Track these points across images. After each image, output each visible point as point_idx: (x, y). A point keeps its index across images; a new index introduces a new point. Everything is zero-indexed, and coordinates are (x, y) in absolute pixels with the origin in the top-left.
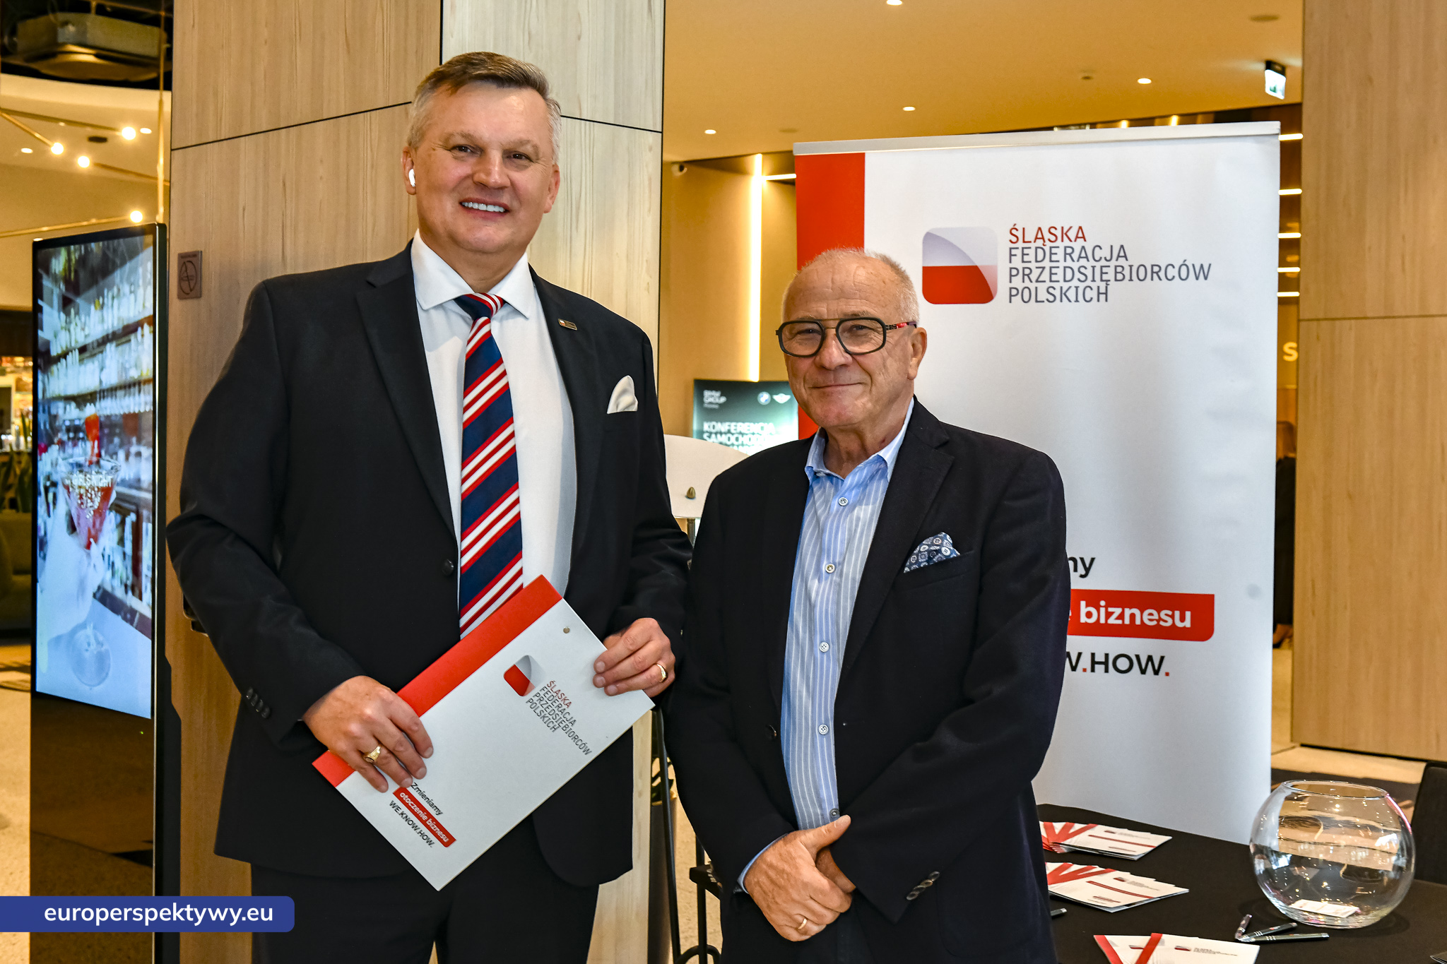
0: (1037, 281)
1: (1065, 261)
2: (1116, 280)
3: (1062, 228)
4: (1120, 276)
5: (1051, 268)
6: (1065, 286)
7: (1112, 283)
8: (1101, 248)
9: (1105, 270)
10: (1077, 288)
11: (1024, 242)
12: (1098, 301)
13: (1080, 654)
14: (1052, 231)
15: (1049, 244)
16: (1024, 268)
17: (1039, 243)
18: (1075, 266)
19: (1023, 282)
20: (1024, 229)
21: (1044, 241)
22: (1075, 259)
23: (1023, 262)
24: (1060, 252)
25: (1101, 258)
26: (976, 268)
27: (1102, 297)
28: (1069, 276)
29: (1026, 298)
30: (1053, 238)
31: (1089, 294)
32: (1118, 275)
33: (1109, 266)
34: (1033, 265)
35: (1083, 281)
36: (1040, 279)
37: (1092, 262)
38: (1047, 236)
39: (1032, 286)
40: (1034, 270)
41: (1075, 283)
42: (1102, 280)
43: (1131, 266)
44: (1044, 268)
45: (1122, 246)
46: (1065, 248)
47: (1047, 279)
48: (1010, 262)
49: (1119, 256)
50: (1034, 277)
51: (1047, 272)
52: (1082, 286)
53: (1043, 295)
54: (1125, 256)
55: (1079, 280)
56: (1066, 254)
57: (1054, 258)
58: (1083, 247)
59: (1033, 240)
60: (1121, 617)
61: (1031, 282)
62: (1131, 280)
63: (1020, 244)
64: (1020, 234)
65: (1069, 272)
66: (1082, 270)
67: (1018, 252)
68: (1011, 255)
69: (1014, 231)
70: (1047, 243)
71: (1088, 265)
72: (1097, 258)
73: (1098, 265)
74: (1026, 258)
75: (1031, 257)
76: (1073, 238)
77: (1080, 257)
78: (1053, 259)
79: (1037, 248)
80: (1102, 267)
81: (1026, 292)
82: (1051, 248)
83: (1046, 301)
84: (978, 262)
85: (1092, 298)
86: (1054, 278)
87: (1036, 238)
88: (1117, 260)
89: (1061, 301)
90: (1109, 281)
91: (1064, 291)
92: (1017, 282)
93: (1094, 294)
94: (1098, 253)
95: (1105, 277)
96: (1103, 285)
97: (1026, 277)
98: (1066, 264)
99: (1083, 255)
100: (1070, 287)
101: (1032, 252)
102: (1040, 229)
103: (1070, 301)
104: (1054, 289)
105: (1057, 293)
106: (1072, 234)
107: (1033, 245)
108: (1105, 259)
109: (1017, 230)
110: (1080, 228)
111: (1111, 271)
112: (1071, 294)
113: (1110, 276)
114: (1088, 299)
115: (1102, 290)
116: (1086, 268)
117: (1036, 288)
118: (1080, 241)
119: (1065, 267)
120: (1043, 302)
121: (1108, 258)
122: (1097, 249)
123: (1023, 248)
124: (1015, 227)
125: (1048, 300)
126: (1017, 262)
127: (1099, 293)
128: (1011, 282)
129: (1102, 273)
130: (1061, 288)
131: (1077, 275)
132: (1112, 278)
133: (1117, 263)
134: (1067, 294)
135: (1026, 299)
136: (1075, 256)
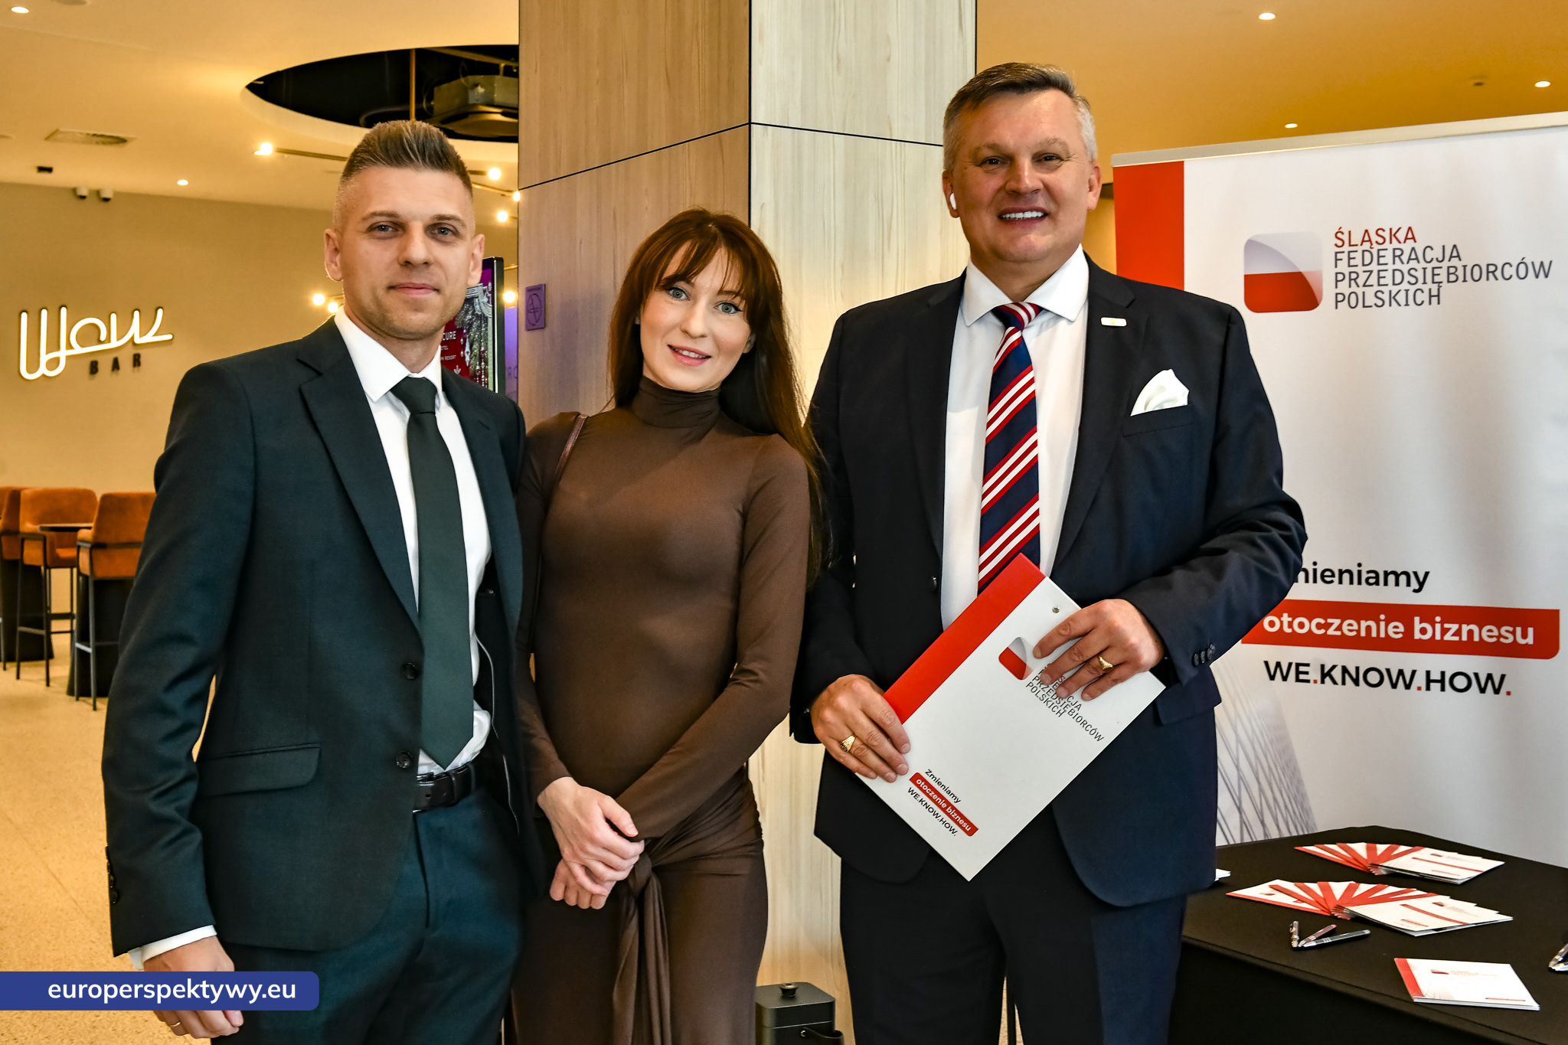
0: (1364, 286)
1: (1394, 263)
2: (1449, 282)
3: (1391, 229)
4: (1452, 278)
5: (1379, 271)
6: (1395, 289)
7: (1445, 284)
8: (1432, 249)
9: (1436, 271)
10: (1407, 291)
11: (1350, 245)
12: (1430, 304)
13: (1414, 672)
14: (1380, 232)
15: (1376, 247)
16: (1350, 273)
17: (1367, 246)
18: (1405, 268)
19: (1350, 287)
20: (1350, 232)
21: (1372, 244)
22: (1405, 261)
23: (1349, 266)
24: (1389, 255)
25: (1432, 259)
26: (1300, 273)
27: (1434, 300)
28: (1398, 280)
29: (1353, 303)
30: (1381, 240)
31: (1420, 297)
32: (1451, 276)
33: (1441, 268)
34: (1360, 269)
35: (1414, 284)
36: (1367, 284)
37: (1423, 264)
38: (1374, 238)
39: (1359, 291)
40: (1361, 274)
41: (1405, 286)
42: (1433, 282)
43: (1465, 267)
44: (1371, 272)
45: (1455, 246)
46: (1394, 249)
47: (1376, 283)
48: (1336, 267)
49: (1451, 257)
50: (1361, 281)
51: (1374, 275)
52: (1413, 289)
53: (1371, 300)
54: (1458, 256)
55: (1409, 282)
56: (1394, 256)
57: (1382, 260)
58: (1413, 249)
59: (1359, 243)
60: (1458, 633)
61: (1358, 286)
62: (1465, 281)
63: (1346, 248)
64: (1345, 237)
65: (1398, 274)
66: (1412, 272)
67: (1344, 256)
68: (1336, 260)
69: (1339, 235)
70: (1375, 245)
71: (1419, 267)
72: (1428, 259)
73: (1429, 266)
74: (1352, 262)
75: (1358, 261)
76: (1402, 238)
77: (1410, 259)
78: (1381, 262)
79: (1364, 251)
80: (1433, 268)
81: (1353, 297)
82: (1379, 250)
83: (1374, 307)
84: (1302, 268)
85: (1423, 302)
86: (1382, 281)
87: (1363, 241)
88: (1449, 261)
89: (1390, 305)
90: (1441, 282)
91: (1393, 295)
92: (1344, 287)
93: (1425, 297)
94: (1429, 255)
95: (1437, 279)
96: (1435, 287)
97: (1353, 282)
98: (1395, 267)
99: (1413, 256)
100: (1399, 291)
101: (1358, 255)
102: (1366, 231)
103: (1400, 305)
104: (1383, 293)
105: (1386, 297)
106: (1401, 235)
107: (1360, 249)
108: (1437, 259)
109: (1343, 233)
110: (1410, 228)
111: (1443, 272)
112: (1401, 298)
113: (1443, 277)
114: (1419, 302)
115: (1434, 292)
116: (1416, 270)
117: (1364, 293)
118: (1410, 243)
119: (1394, 270)
120: (1371, 306)
121: (1440, 259)
122: (1428, 250)
123: (1349, 252)
124: (1341, 230)
125: (1375, 304)
126: (1343, 266)
127: (1431, 296)
128: (1336, 287)
129: (1434, 275)
130: (1390, 291)
131: (1407, 278)
132: (1445, 280)
133: (1450, 264)
134: (1396, 297)
135: (1353, 305)
136: (1405, 258)
